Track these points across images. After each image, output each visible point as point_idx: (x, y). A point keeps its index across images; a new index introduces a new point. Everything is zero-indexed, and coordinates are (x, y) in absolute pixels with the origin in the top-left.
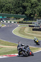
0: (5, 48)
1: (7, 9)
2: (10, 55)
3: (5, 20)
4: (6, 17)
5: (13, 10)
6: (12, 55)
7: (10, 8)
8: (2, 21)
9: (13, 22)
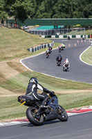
0: (65, 94)
1: (63, 7)
2: (78, 108)
3: (61, 34)
4: (62, 27)
5: (77, 9)
6: (84, 108)
7: (70, 5)
8: (53, 37)
9: (78, 37)
